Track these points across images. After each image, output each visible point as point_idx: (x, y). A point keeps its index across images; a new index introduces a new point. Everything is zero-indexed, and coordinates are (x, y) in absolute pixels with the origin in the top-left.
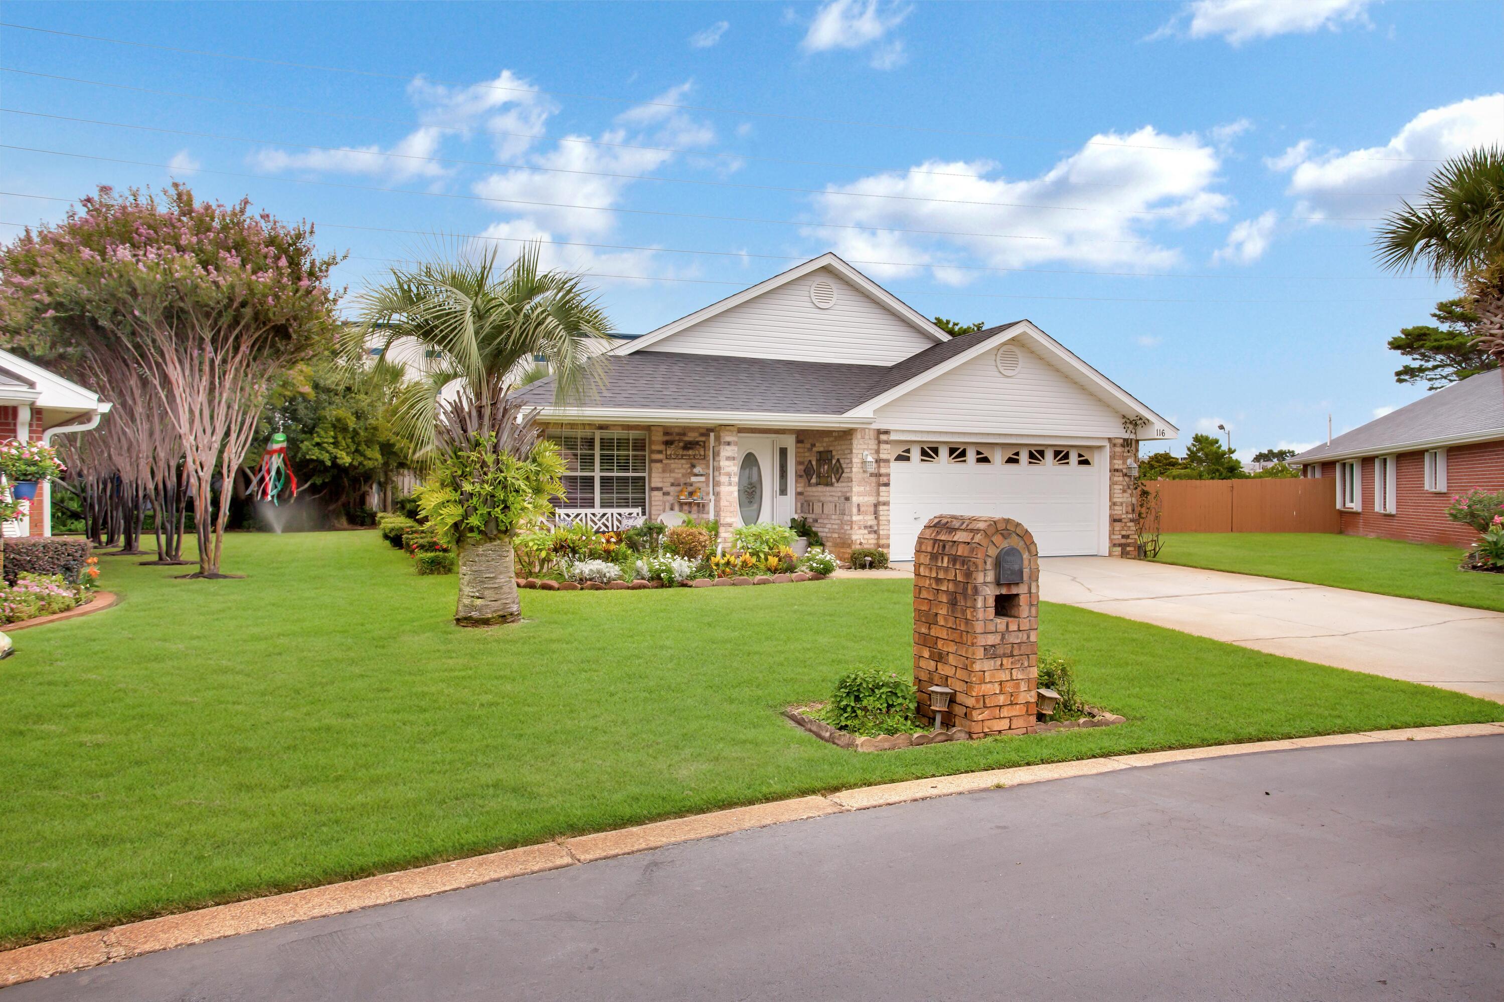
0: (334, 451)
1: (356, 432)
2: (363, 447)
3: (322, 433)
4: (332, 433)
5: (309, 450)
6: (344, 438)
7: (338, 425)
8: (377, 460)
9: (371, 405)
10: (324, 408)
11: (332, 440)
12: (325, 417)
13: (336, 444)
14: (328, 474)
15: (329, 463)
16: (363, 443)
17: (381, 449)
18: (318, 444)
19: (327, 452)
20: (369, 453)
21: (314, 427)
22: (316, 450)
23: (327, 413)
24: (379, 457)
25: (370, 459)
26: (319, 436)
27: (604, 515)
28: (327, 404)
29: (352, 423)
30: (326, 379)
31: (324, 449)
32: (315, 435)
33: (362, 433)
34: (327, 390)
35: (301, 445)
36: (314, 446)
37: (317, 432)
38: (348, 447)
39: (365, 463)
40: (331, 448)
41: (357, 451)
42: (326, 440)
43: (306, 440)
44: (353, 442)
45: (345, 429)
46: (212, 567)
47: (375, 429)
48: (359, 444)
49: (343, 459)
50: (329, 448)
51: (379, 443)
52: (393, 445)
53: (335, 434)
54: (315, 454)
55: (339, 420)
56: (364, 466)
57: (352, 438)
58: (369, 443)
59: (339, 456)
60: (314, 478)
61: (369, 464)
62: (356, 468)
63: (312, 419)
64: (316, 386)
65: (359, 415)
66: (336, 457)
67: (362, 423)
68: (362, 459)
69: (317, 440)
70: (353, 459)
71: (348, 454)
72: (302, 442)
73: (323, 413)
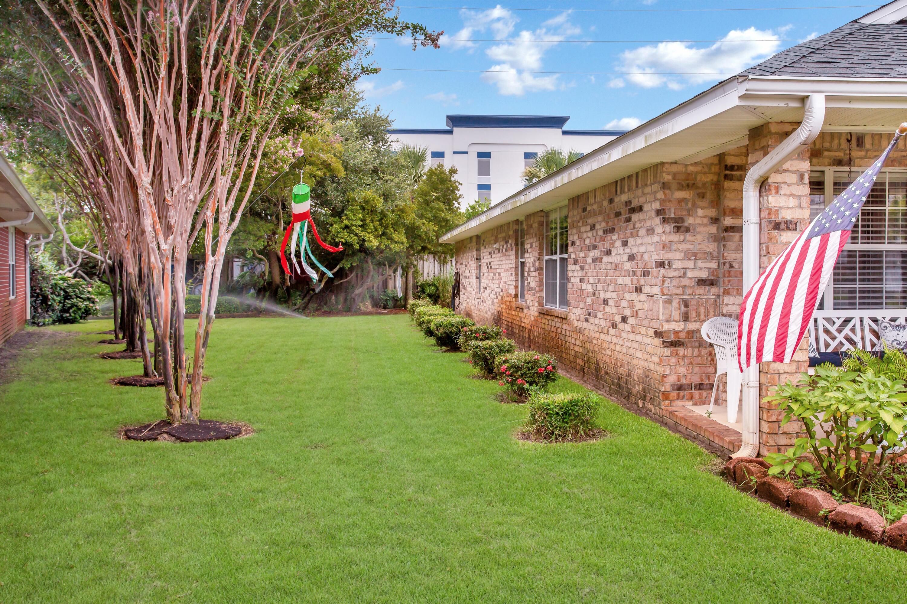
0: (362, 234)
1: (383, 215)
2: (390, 230)
3: (351, 215)
4: (361, 216)
5: (339, 233)
6: (372, 221)
7: (366, 207)
8: (403, 243)
9: (397, 186)
10: (353, 190)
11: (360, 223)
12: (354, 199)
13: (364, 226)
14: (356, 258)
15: (357, 247)
16: (391, 226)
17: (406, 233)
18: (347, 227)
19: (356, 235)
20: (395, 236)
21: (343, 211)
22: (345, 233)
23: (356, 195)
24: (404, 239)
25: (396, 242)
26: (347, 218)
27: (847, 321)
28: (356, 185)
29: (380, 204)
30: (354, 158)
31: (352, 232)
32: (344, 218)
33: (390, 215)
34: (356, 171)
35: (330, 229)
36: (343, 229)
37: (346, 215)
38: (376, 230)
39: (392, 246)
40: (359, 231)
41: (384, 234)
42: (354, 223)
43: (336, 223)
44: (381, 225)
45: (373, 212)
46: (187, 412)
47: (402, 210)
48: (386, 227)
49: (371, 242)
50: (357, 231)
51: (404, 225)
52: (418, 228)
53: (364, 216)
54: (344, 237)
55: (367, 202)
56: (391, 249)
57: (380, 220)
58: (396, 225)
59: (367, 239)
60: (343, 262)
61: (396, 248)
62: (382, 252)
63: (341, 202)
64: (346, 167)
65: (386, 196)
66: (364, 240)
67: (389, 204)
68: (389, 242)
69: (346, 222)
70: (381, 243)
71: (376, 237)
72: (332, 225)
73: (351, 194)
